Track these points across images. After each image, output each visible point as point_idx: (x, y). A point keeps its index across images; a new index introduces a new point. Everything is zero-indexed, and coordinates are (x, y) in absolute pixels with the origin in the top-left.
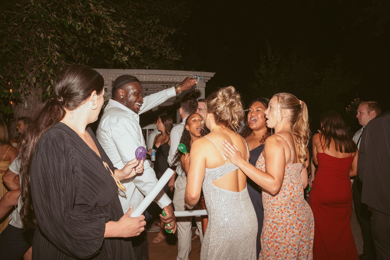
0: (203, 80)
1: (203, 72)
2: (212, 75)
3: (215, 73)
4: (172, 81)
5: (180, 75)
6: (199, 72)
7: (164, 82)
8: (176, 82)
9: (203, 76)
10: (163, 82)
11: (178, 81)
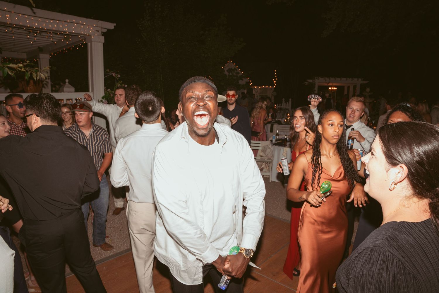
0: (100, 32)
1: (100, 22)
2: (111, 26)
3: (115, 24)
4: (57, 29)
5: (68, 22)
6: (95, 21)
7: (44, 29)
8: (62, 32)
9: (99, 27)
10: (42, 29)
11: (66, 31)
